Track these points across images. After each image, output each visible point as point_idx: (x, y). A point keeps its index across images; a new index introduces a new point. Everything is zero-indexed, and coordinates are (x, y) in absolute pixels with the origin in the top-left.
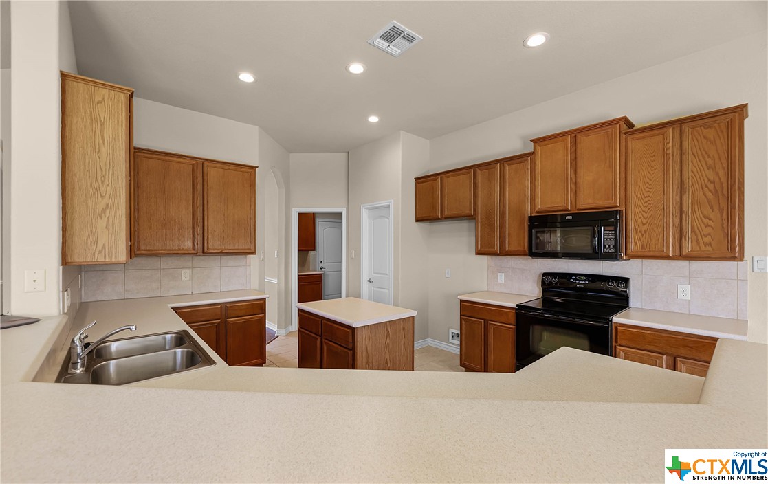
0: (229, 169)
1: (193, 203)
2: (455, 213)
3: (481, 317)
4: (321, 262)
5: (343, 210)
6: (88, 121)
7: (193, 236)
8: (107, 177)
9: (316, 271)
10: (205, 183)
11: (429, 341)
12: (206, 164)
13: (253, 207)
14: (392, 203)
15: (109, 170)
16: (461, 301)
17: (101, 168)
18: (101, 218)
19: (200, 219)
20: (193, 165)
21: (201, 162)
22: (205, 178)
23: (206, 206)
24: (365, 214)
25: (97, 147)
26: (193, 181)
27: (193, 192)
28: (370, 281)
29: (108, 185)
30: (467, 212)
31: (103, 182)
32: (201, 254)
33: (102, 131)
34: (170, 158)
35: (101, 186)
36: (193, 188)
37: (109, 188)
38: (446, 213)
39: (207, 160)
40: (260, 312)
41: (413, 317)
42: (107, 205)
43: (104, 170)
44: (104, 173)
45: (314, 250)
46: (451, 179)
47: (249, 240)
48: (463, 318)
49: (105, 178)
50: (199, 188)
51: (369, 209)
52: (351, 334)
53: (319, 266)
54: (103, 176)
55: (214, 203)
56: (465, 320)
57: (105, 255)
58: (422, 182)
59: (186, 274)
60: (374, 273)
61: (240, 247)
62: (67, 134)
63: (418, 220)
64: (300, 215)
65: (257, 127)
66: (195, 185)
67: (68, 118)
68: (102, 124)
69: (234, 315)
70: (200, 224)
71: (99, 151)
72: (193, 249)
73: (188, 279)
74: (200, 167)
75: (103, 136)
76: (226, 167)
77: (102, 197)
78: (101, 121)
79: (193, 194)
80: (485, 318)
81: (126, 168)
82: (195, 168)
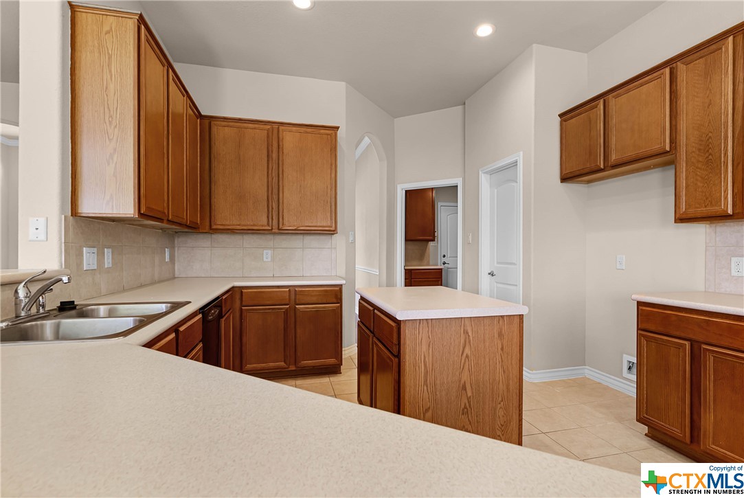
0: (307, 132)
1: (268, 173)
2: (631, 153)
3: (683, 335)
4: (444, 256)
5: (458, 181)
6: (97, 54)
7: (268, 210)
8: (114, 118)
9: (437, 265)
10: (280, 150)
11: (586, 371)
12: (281, 128)
13: (333, 175)
14: (520, 157)
15: (117, 109)
16: (640, 304)
17: (108, 108)
18: (109, 164)
19: (275, 191)
20: (268, 130)
21: (276, 126)
22: (281, 144)
23: (281, 176)
24: (484, 181)
25: (105, 83)
26: (268, 148)
27: (268, 161)
28: (492, 274)
29: (116, 126)
30: (656, 147)
31: (110, 123)
32: (277, 231)
33: (109, 65)
34: (245, 125)
35: (108, 128)
36: (268, 156)
37: (116, 130)
38: (614, 157)
39: (282, 124)
40: (335, 301)
41: (521, 317)
42: (115, 150)
43: (111, 109)
44: (112, 113)
45: (433, 240)
46: (623, 99)
47: (329, 214)
48: (643, 336)
49: (112, 118)
50: (275, 155)
51: (492, 173)
52: (395, 330)
53: (440, 260)
54: (111, 116)
55: (290, 174)
56: (648, 339)
57: (113, 206)
58: (572, 118)
59: (267, 255)
60: (498, 263)
61: (319, 224)
62: (77, 72)
63: (564, 179)
64: (409, 193)
65: (344, 83)
66: (270, 152)
67: (77, 54)
68: (110, 57)
69: (303, 302)
70: (275, 197)
71: (107, 88)
72: (268, 225)
73: (270, 260)
74: (275, 132)
75: (110, 71)
76: (303, 129)
77: (110, 140)
78: (108, 53)
79: (268, 164)
80: (694, 337)
81: (134, 105)
82: (270, 134)
